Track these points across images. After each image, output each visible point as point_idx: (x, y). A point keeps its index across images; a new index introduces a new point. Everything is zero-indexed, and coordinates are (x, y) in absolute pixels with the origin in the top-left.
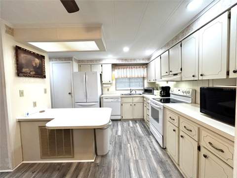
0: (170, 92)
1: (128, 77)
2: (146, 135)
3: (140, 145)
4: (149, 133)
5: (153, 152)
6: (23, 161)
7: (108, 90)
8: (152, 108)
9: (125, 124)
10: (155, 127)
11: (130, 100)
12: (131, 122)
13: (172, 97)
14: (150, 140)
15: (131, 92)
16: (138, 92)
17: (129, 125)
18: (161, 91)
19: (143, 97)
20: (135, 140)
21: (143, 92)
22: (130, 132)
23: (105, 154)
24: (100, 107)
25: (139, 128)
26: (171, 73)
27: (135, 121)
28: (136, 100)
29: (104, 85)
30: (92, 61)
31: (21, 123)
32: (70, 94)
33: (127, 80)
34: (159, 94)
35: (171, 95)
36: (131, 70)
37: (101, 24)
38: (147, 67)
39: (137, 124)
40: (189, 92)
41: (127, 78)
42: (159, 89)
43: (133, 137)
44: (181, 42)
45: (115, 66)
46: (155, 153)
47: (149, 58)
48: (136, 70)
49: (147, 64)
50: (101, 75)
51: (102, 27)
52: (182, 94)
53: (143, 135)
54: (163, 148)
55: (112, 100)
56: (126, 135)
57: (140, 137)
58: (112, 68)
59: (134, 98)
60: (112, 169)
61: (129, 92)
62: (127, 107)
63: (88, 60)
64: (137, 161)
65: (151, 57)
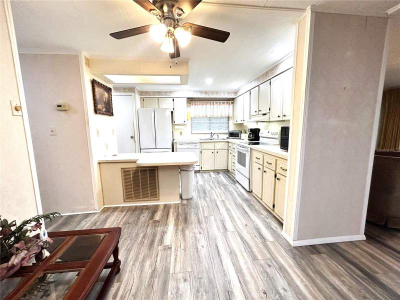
0: (260, 135)
1: (209, 116)
2: (232, 183)
3: (226, 191)
4: (235, 181)
5: (238, 195)
6: (104, 205)
7: (181, 133)
8: (239, 153)
9: (206, 175)
10: (241, 173)
11: (211, 146)
12: (212, 173)
13: (261, 140)
14: (236, 187)
15: (212, 136)
16: (221, 136)
17: (210, 176)
18: (250, 134)
19: (228, 142)
20: (219, 187)
21: (227, 136)
22: (213, 182)
23: (190, 197)
24: (173, 151)
25: (222, 178)
26: (260, 113)
27: (217, 172)
28: (219, 146)
29: (176, 127)
30: (159, 93)
31: (101, 165)
32: (132, 137)
33: (207, 121)
34: (247, 138)
35: (260, 138)
36: (212, 106)
37: (189, 59)
38: (233, 103)
39: (220, 175)
40: (277, 134)
41: (207, 117)
42: (247, 132)
43: (217, 185)
44: (270, 79)
45: (191, 100)
46: (241, 195)
47: (236, 93)
48: (219, 106)
49: (233, 99)
50: (172, 112)
51: (189, 63)
52: (271, 136)
53: (228, 183)
54: (249, 192)
55: (188, 146)
56: (209, 184)
57: (224, 185)
58: (187, 103)
59: (216, 144)
60: (200, 206)
61: (209, 136)
62: (207, 154)
63: (154, 92)
64: (223, 201)
65: (238, 91)
